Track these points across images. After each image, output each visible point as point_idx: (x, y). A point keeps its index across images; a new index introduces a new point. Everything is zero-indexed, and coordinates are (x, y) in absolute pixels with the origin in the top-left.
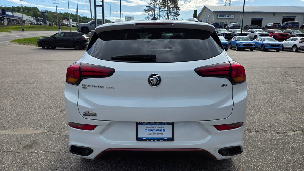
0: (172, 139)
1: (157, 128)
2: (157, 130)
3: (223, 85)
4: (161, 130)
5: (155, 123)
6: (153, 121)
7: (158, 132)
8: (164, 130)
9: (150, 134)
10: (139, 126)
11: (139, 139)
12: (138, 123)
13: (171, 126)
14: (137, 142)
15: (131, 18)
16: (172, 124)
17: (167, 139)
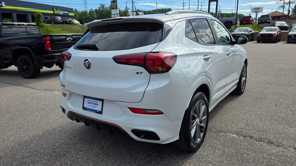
0: (101, 113)
1: (94, 102)
2: (94, 104)
3: (138, 73)
4: (95, 104)
5: (93, 98)
6: (92, 96)
7: (94, 105)
8: (97, 105)
9: (90, 106)
10: (85, 98)
11: (84, 108)
12: (85, 97)
13: (101, 102)
14: (83, 110)
15: (258, 8)
16: (102, 100)
17: (98, 111)
